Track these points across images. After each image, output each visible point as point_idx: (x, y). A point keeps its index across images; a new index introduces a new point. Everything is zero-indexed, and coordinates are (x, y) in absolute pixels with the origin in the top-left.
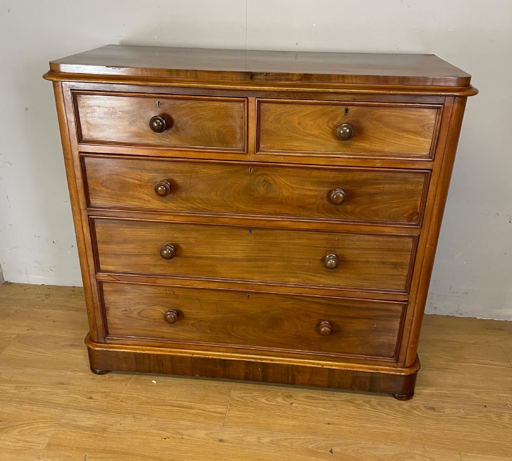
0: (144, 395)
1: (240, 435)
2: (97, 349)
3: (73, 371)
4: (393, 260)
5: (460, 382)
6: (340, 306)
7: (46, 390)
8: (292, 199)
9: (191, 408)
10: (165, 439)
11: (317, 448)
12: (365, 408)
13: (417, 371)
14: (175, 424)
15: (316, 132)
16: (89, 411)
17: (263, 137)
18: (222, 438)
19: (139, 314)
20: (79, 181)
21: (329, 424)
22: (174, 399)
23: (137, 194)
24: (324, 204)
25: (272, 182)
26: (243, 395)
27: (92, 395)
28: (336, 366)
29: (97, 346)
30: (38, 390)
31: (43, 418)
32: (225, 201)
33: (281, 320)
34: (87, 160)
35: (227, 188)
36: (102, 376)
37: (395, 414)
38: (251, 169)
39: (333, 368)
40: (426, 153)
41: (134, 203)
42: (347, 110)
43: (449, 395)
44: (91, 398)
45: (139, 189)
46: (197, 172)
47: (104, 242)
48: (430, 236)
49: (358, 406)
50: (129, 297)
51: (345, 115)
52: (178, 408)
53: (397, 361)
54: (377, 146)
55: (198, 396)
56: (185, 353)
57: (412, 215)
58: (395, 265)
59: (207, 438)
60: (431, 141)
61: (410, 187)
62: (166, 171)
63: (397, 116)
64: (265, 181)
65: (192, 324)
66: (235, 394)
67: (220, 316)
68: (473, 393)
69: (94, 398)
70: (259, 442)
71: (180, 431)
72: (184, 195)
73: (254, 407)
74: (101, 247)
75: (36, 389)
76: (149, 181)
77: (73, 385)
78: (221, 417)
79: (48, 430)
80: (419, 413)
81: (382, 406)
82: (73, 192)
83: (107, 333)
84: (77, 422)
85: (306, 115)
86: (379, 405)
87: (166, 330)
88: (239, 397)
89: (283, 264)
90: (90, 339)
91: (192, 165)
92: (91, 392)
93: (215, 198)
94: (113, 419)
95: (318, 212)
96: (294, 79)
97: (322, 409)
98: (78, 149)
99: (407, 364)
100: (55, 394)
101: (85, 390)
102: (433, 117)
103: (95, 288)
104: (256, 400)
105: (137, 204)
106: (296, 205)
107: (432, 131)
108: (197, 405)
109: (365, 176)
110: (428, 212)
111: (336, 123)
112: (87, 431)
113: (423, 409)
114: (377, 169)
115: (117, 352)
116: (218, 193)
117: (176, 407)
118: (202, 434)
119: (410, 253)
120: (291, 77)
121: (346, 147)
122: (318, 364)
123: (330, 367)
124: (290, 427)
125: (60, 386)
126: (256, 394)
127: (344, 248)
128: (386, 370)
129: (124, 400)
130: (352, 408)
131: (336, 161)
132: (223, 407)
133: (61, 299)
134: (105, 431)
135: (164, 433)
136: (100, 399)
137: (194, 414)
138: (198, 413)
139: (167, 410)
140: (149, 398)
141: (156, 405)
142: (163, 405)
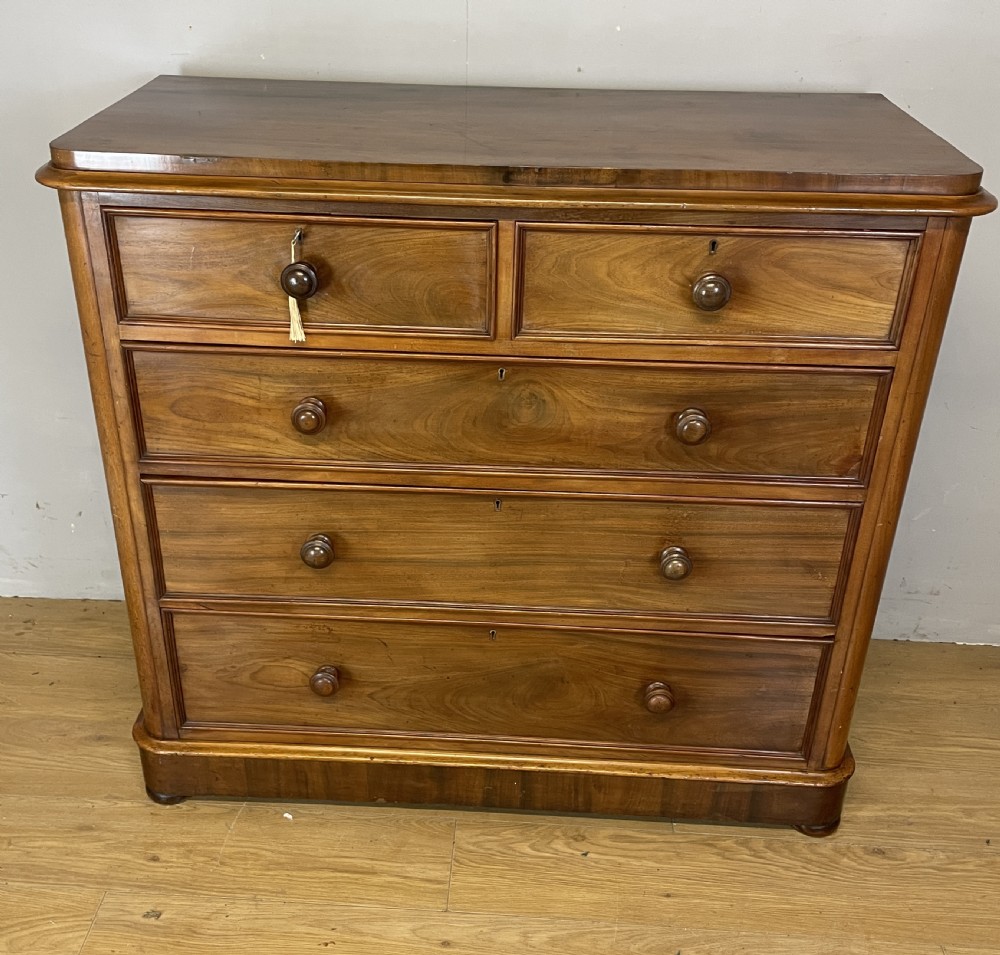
0: (268, 847)
1: (485, 930)
2: (162, 752)
3: (109, 797)
4: (805, 557)
5: (932, 790)
6: (690, 650)
7: (55, 844)
8: (591, 433)
9: (374, 873)
10: (326, 944)
11: (648, 951)
12: (739, 857)
13: (849, 777)
14: (344, 911)
15: (646, 292)
16: (155, 889)
17: (529, 301)
18: (446, 938)
19: (253, 676)
20: (122, 403)
21: (668, 896)
22: (334, 853)
23: (250, 427)
24: (660, 442)
25: (547, 398)
26: (482, 838)
27: (156, 852)
28: (679, 772)
29: (161, 747)
30: (37, 844)
31: (57, 909)
32: (444, 439)
33: (563, 682)
34: (137, 357)
35: (449, 412)
36: (173, 807)
37: (805, 868)
38: (502, 371)
39: (674, 776)
40: (883, 333)
41: (242, 447)
42: (714, 245)
43: (910, 820)
44: (155, 859)
45: (255, 417)
46: (383, 380)
47: (174, 534)
48: (884, 505)
49: (724, 853)
50: (231, 642)
51: (710, 254)
52: (346, 875)
53: (808, 757)
54: (778, 319)
55: (386, 844)
56: (355, 754)
57: (849, 461)
58: (810, 567)
59: (417, 938)
60: (893, 307)
61: (845, 404)
62: (314, 379)
63: (823, 256)
64: (532, 395)
65: (371, 696)
66: (464, 837)
67: (431, 677)
68: (960, 814)
69: (162, 858)
70: (527, 945)
71: (357, 926)
72: (354, 426)
73: (507, 865)
74: (167, 544)
75: (32, 844)
76: (278, 400)
77: (114, 831)
78: (440, 892)
79: (70, 935)
80: (854, 864)
81: (774, 851)
82: (106, 424)
83: (183, 719)
84: (132, 914)
85: (625, 255)
86: (767, 848)
87: (314, 709)
88: (474, 844)
89: (568, 569)
90: (144, 730)
91: (373, 366)
92: (156, 844)
93: (423, 432)
94: (209, 904)
95: (647, 458)
96: (601, 181)
97: (651, 864)
98: (118, 334)
99: (829, 764)
100: (77, 853)
101: (141, 840)
102: (901, 257)
103: (157, 626)
104: (511, 849)
105: (250, 448)
106: (599, 444)
107: (897, 287)
108: (386, 866)
109: (749, 382)
110: (881, 456)
111: (689, 272)
112: (155, 934)
113: (860, 853)
114: (776, 368)
115: (206, 757)
116: (429, 422)
117: (340, 871)
118: (401, 930)
119: (842, 542)
120: (593, 177)
121: (709, 322)
122: (641, 770)
123: (666, 776)
124: (588, 907)
125: (84, 834)
126: (508, 834)
127: (701, 534)
128: (785, 777)
129: (227, 860)
130: (715, 858)
131: (689, 353)
132: (440, 867)
133: (61, 629)
134: (195, 932)
135: (322, 931)
136: (175, 860)
137: (382, 887)
138: (390, 883)
139: (323, 880)
140: (280, 853)
141: (297, 870)
142: (313, 868)
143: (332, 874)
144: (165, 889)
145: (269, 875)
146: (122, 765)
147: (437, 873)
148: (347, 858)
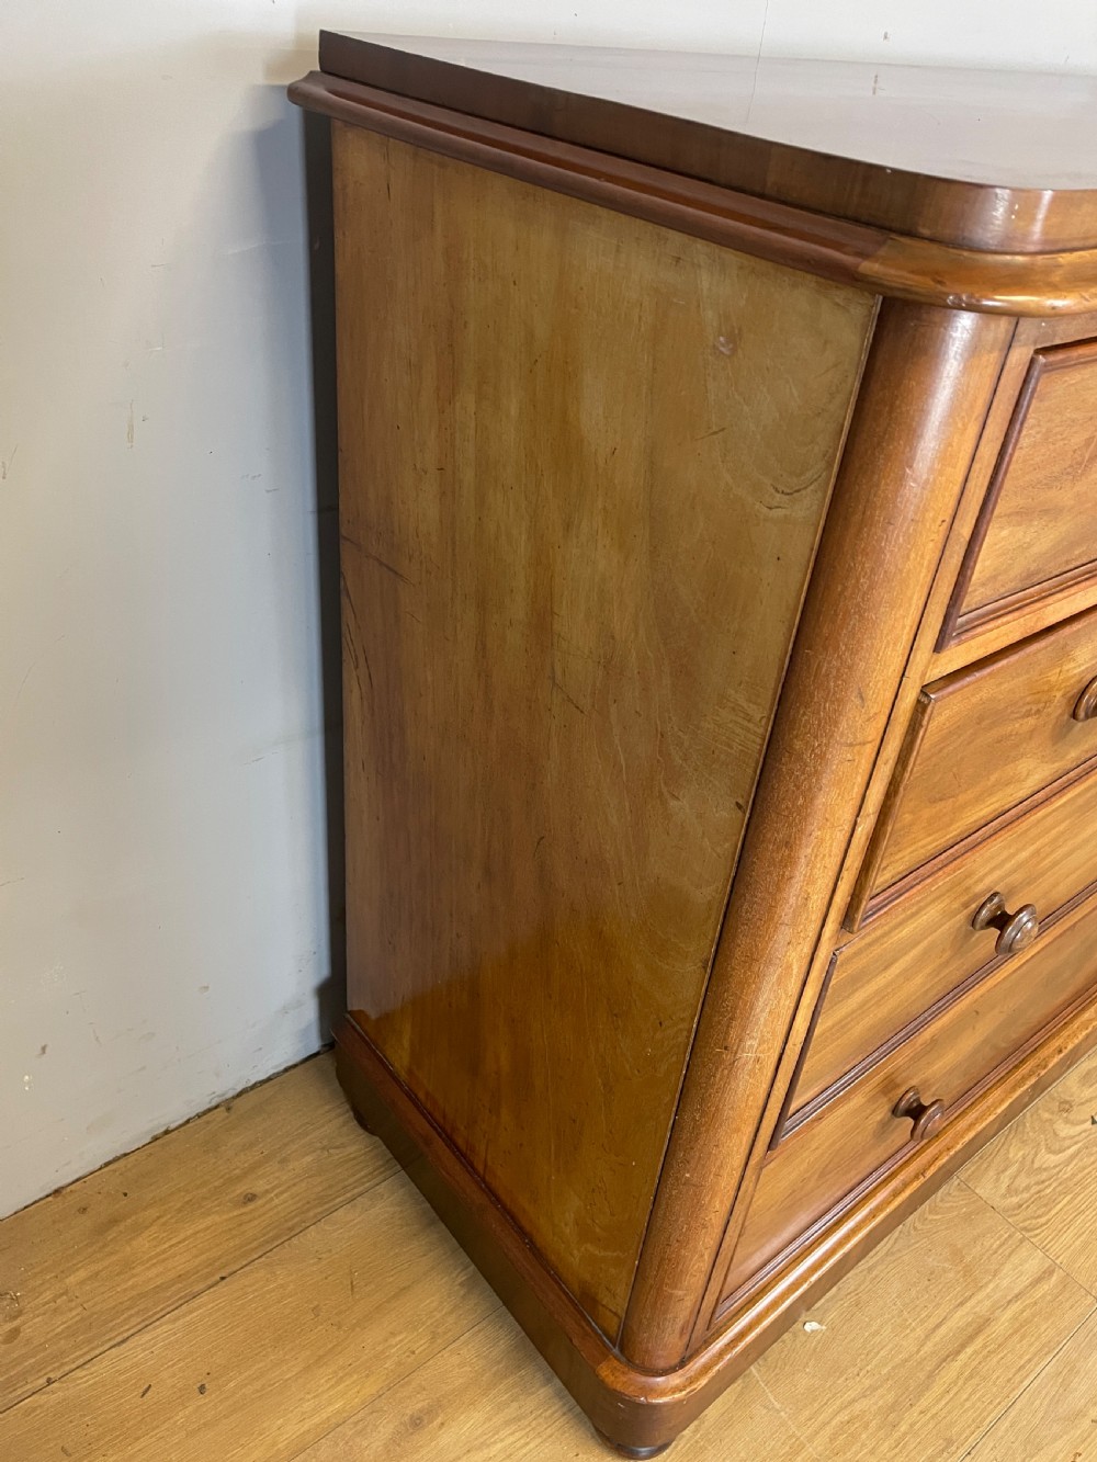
0: (852, 1394)
9: (986, 1320)
26: (1004, 1180)
29: (692, 1379)
55: (946, 1270)
66: (990, 1192)
73: (1064, 1193)
78: (1066, 1283)
88: (1009, 1193)
104: (1039, 1170)
108: (982, 1300)
117: (958, 1353)
132: (1023, 1252)
133: (82, 1274)
137: (1016, 1332)
138: (1015, 1318)
139: (960, 1383)
140: (873, 1389)
141: (920, 1395)
142: (931, 1376)
143: (957, 1364)
145: (905, 1434)
146: (512, 1439)
147: (1033, 1264)
148: (938, 1326)
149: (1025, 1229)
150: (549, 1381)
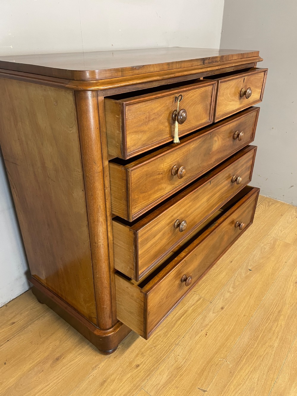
1: (222, 298)
3: (93, 369)
9: (187, 311)
10: (206, 335)
11: (246, 274)
14: (196, 325)
16: (152, 371)
18: (221, 306)
21: (231, 262)
27: (134, 364)
36: (117, 349)
44: (138, 366)
45: (161, 181)
52: (183, 317)
59: (217, 313)
69: (138, 363)
70: (232, 293)
71: (204, 324)
73: (203, 283)
77: (113, 374)
78: (203, 300)
84: (159, 384)
92: (131, 363)
94: (170, 358)
100: (113, 391)
101: (125, 366)
112: (173, 380)
117: (180, 318)
118: (211, 315)
124: (227, 276)
125: (106, 384)
129: (155, 345)
134: (179, 368)
135: (201, 333)
136: (143, 360)
137: (193, 312)
138: (193, 309)
139: (181, 324)
140: (162, 329)
141: (172, 328)
142: (175, 324)
143: (180, 321)
144: (154, 368)
145: (169, 336)
146: (80, 357)
147: (196, 298)
148: (176, 314)
149: (195, 292)
150: (88, 344)
